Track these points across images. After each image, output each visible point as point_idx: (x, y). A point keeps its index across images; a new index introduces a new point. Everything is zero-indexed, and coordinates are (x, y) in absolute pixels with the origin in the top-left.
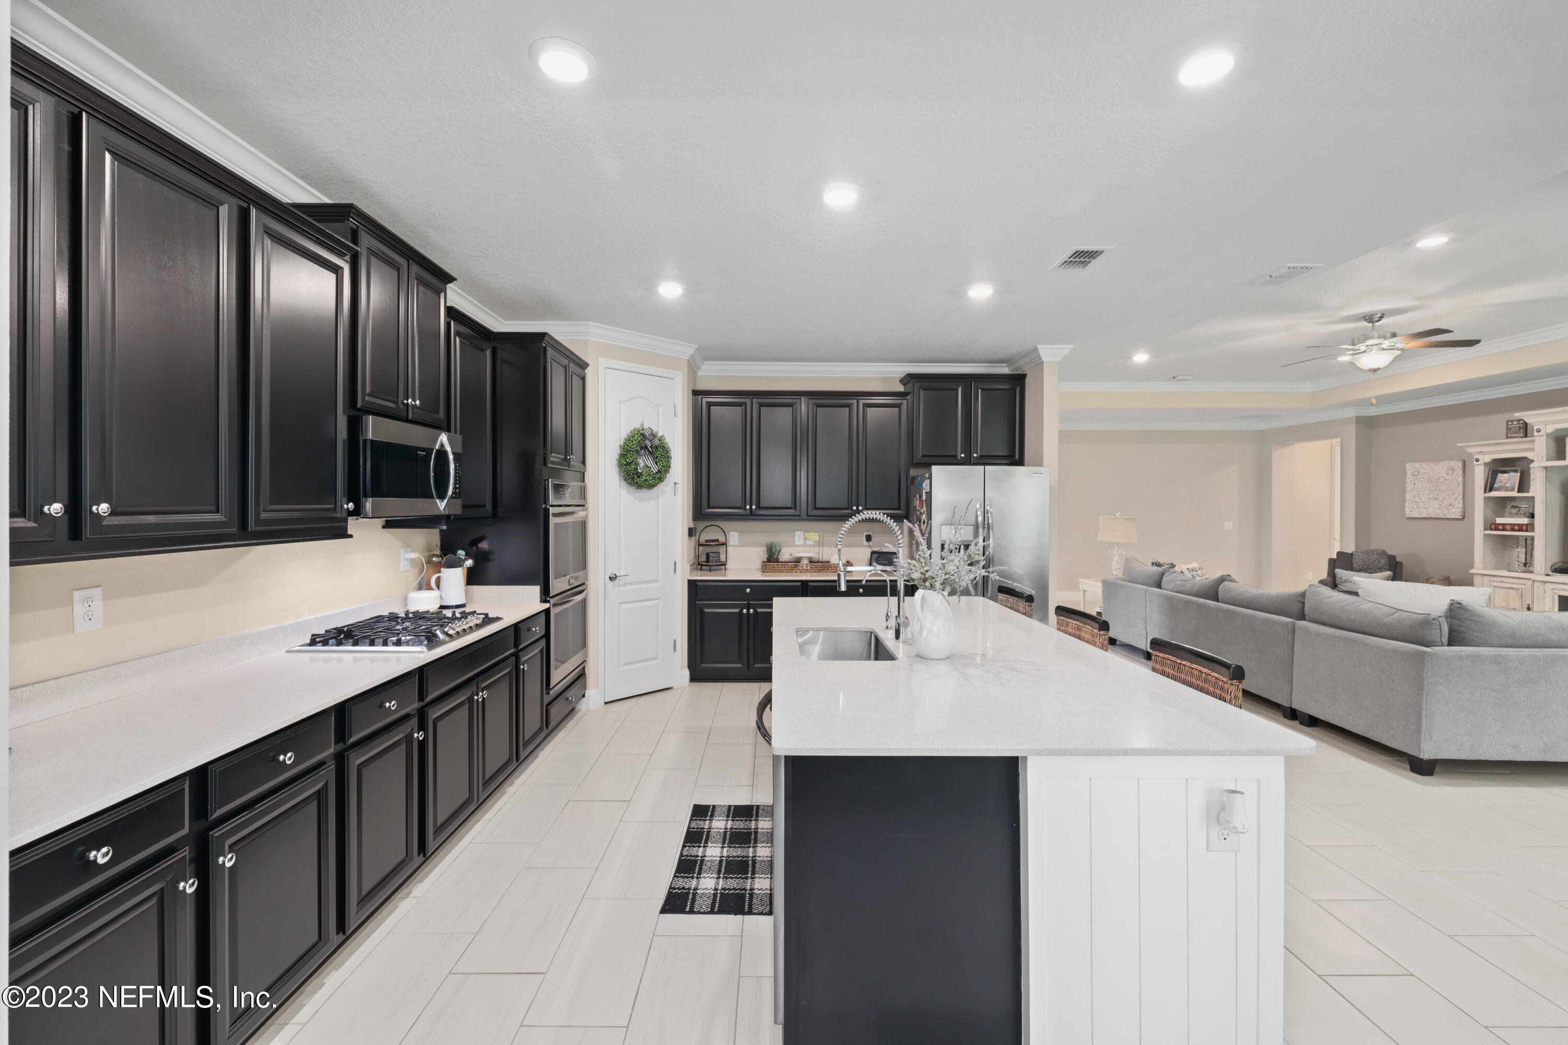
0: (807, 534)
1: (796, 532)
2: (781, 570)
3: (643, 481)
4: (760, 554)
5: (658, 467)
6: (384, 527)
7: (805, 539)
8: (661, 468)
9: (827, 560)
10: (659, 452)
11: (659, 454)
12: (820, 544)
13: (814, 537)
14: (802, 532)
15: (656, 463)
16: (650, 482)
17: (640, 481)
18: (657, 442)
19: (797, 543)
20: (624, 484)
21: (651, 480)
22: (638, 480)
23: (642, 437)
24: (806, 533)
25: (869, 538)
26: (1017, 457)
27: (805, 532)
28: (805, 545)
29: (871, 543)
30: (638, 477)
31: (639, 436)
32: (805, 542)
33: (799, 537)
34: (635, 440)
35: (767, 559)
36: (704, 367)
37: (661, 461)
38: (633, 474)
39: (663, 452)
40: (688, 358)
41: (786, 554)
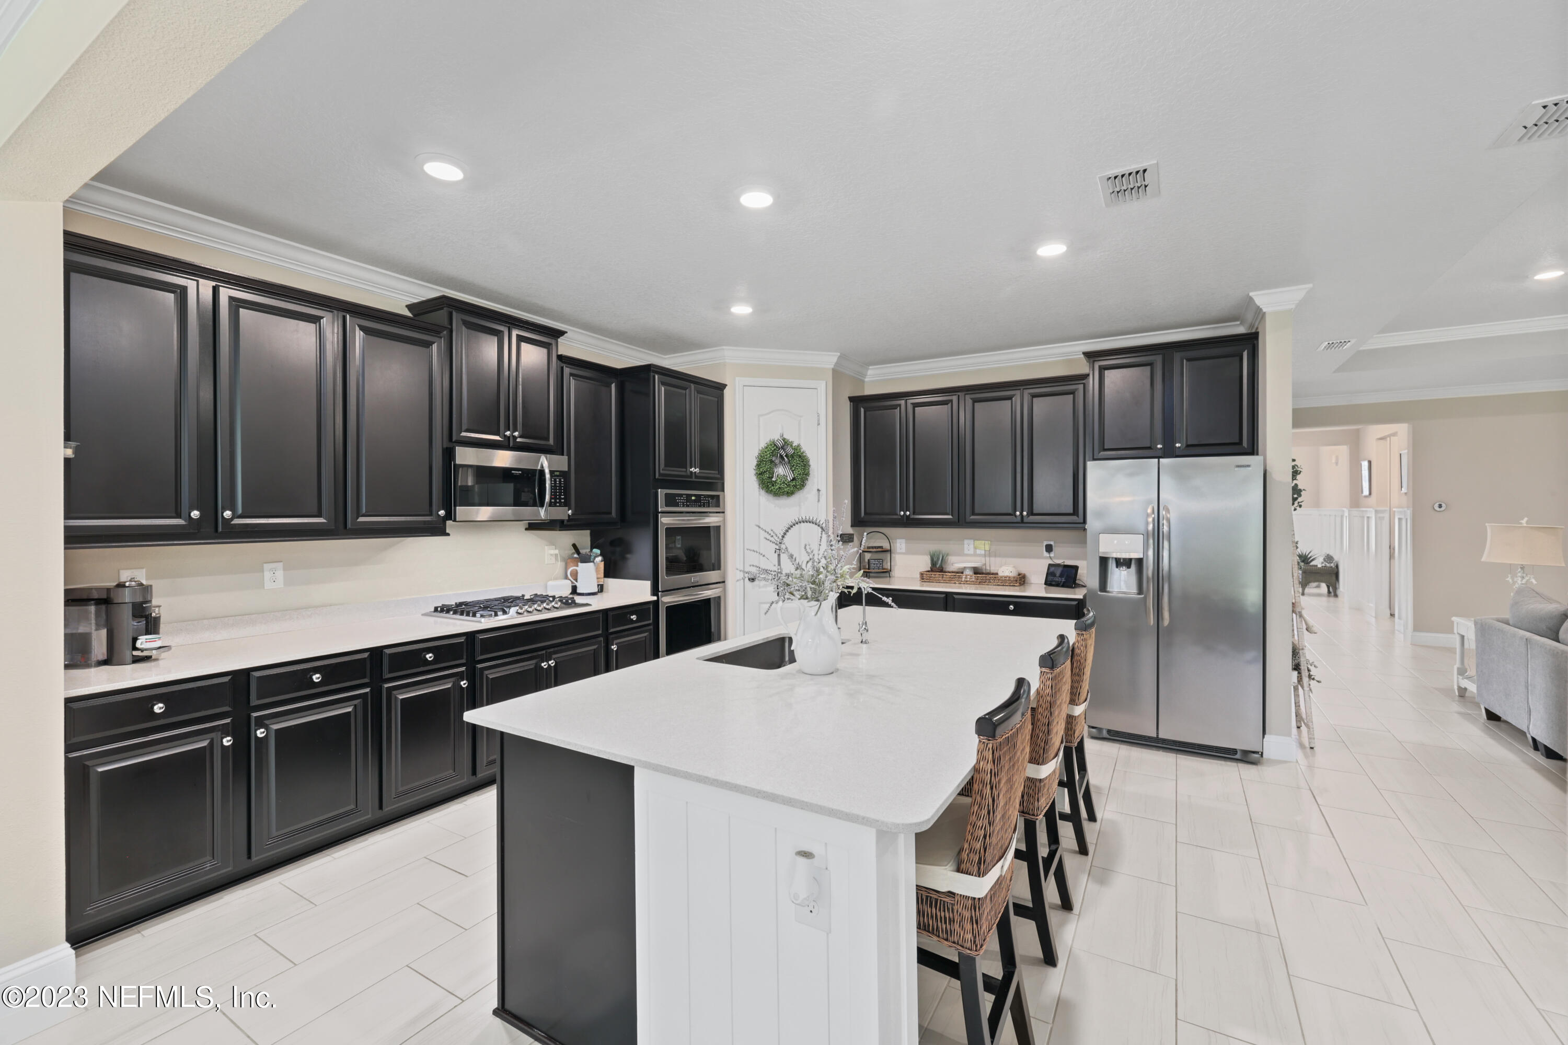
0: (977, 542)
1: (965, 540)
2: (939, 580)
3: (777, 489)
4: (924, 563)
5: (794, 475)
6: (526, 529)
7: (975, 548)
8: (797, 476)
9: (995, 572)
10: (795, 461)
11: (795, 463)
12: (989, 554)
13: (983, 546)
14: (972, 540)
15: (793, 471)
16: (785, 490)
17: (774, 489)
18: (790, 451)
19: (966, 552)
20: (763, 492)
21: (786, 488)
22: (772, 488)
23: (775, 447)
24: (975, 541)
25: (1049, 548)
26: (1245, 444)
27: (975, 539)
28: (975, 555)
29: (1052, 555)
30: (773, 486)
31: (773, 447)
32: (975, 552)
33: (969, 546)
34: (768, 451)
35: (931, 568)
36: (870, 372)
37: (798, 469)
38: (768, 482)
39: (799, 461)
40: (832, 366)
41: (955, 563)
